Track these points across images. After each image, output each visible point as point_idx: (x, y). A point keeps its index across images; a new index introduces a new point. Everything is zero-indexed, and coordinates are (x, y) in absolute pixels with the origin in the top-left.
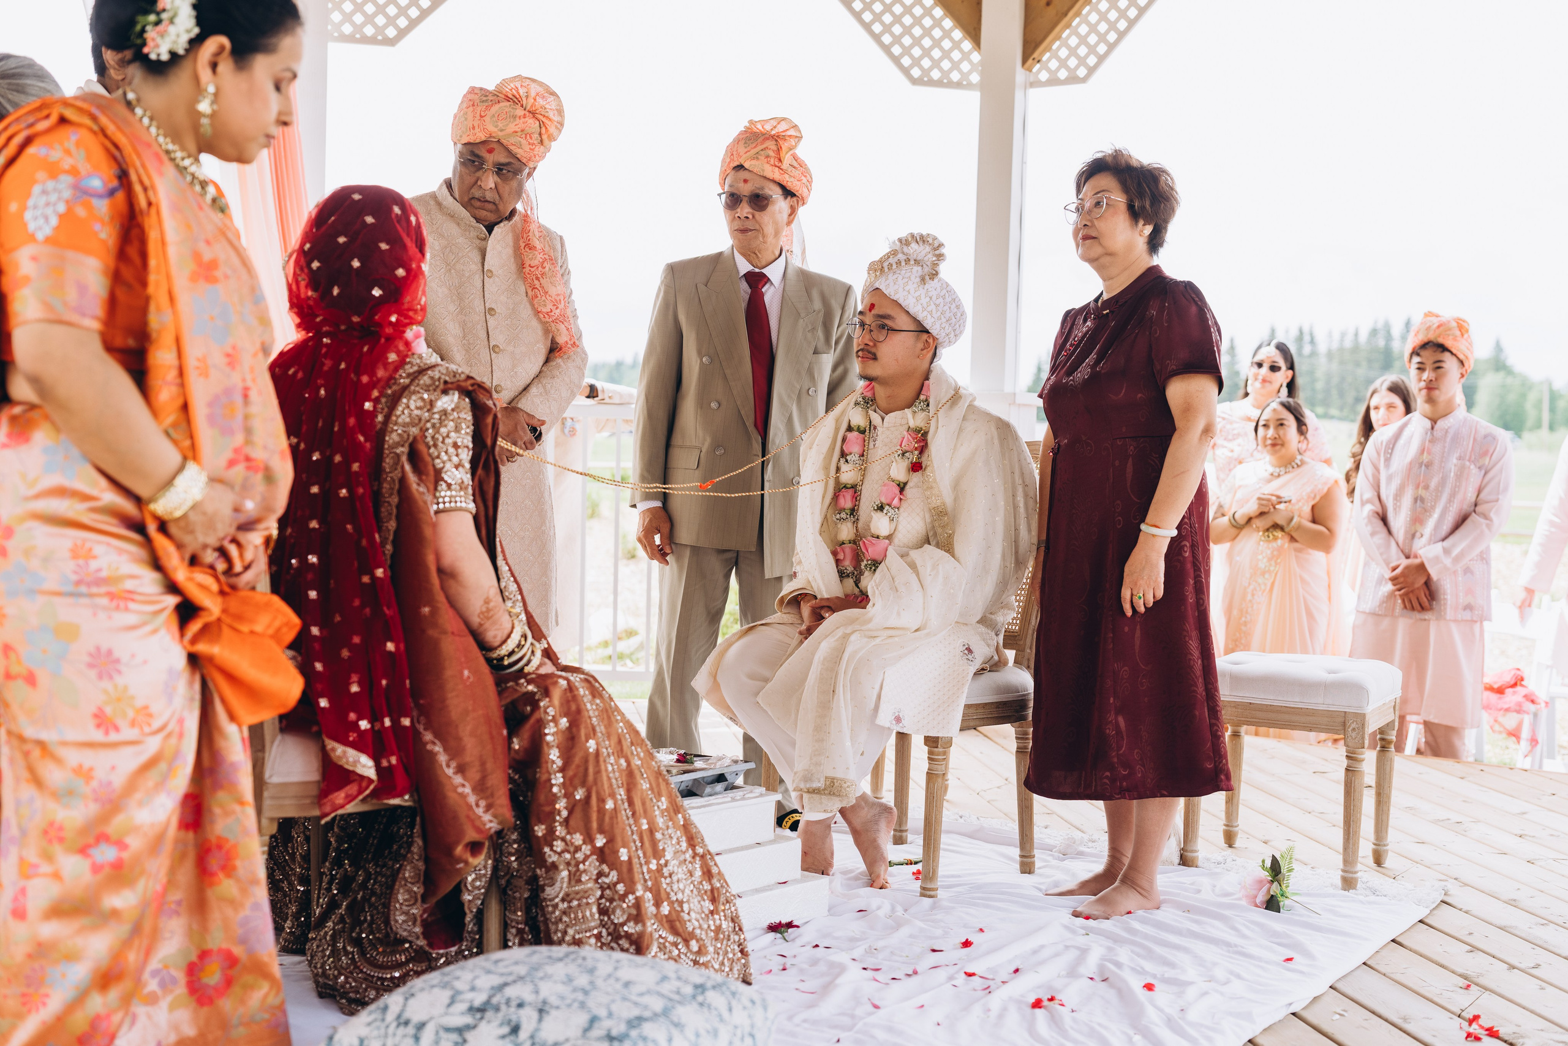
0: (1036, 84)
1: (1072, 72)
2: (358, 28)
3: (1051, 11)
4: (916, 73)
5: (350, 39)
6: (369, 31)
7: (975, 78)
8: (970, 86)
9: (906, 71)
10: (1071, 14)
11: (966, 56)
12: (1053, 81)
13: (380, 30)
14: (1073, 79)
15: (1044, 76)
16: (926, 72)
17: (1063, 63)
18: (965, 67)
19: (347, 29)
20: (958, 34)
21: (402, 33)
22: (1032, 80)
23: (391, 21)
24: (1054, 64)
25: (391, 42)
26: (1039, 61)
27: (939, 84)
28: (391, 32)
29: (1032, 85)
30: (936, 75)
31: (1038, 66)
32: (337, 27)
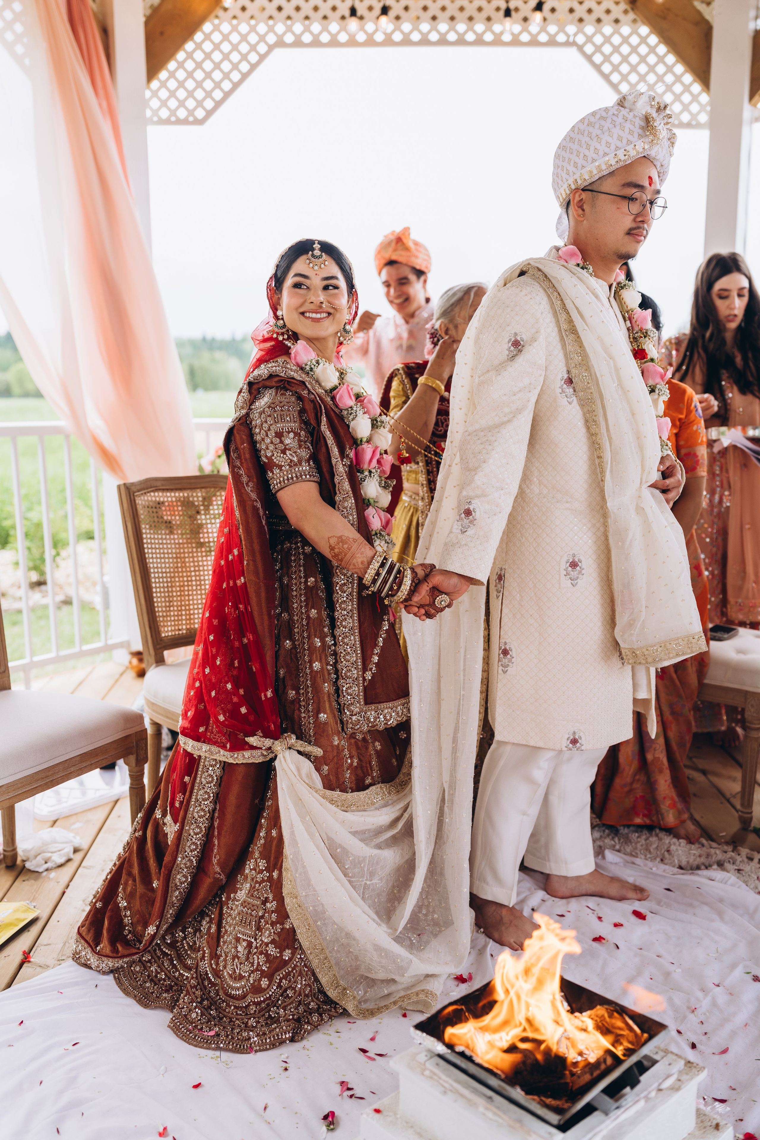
2: (173, 112)
5: (167, 122)
6: (182, 114)
7: (703, 118)
8: (699, 126)
11: (695, 98)
13: (191, 112)
18: (695, 108)
19: (164, 114)
20: (688, 78)
21: (209, 113)
23: (200, 104)
25: (200, 122)
28: (200, 114)
32: (156, 112)
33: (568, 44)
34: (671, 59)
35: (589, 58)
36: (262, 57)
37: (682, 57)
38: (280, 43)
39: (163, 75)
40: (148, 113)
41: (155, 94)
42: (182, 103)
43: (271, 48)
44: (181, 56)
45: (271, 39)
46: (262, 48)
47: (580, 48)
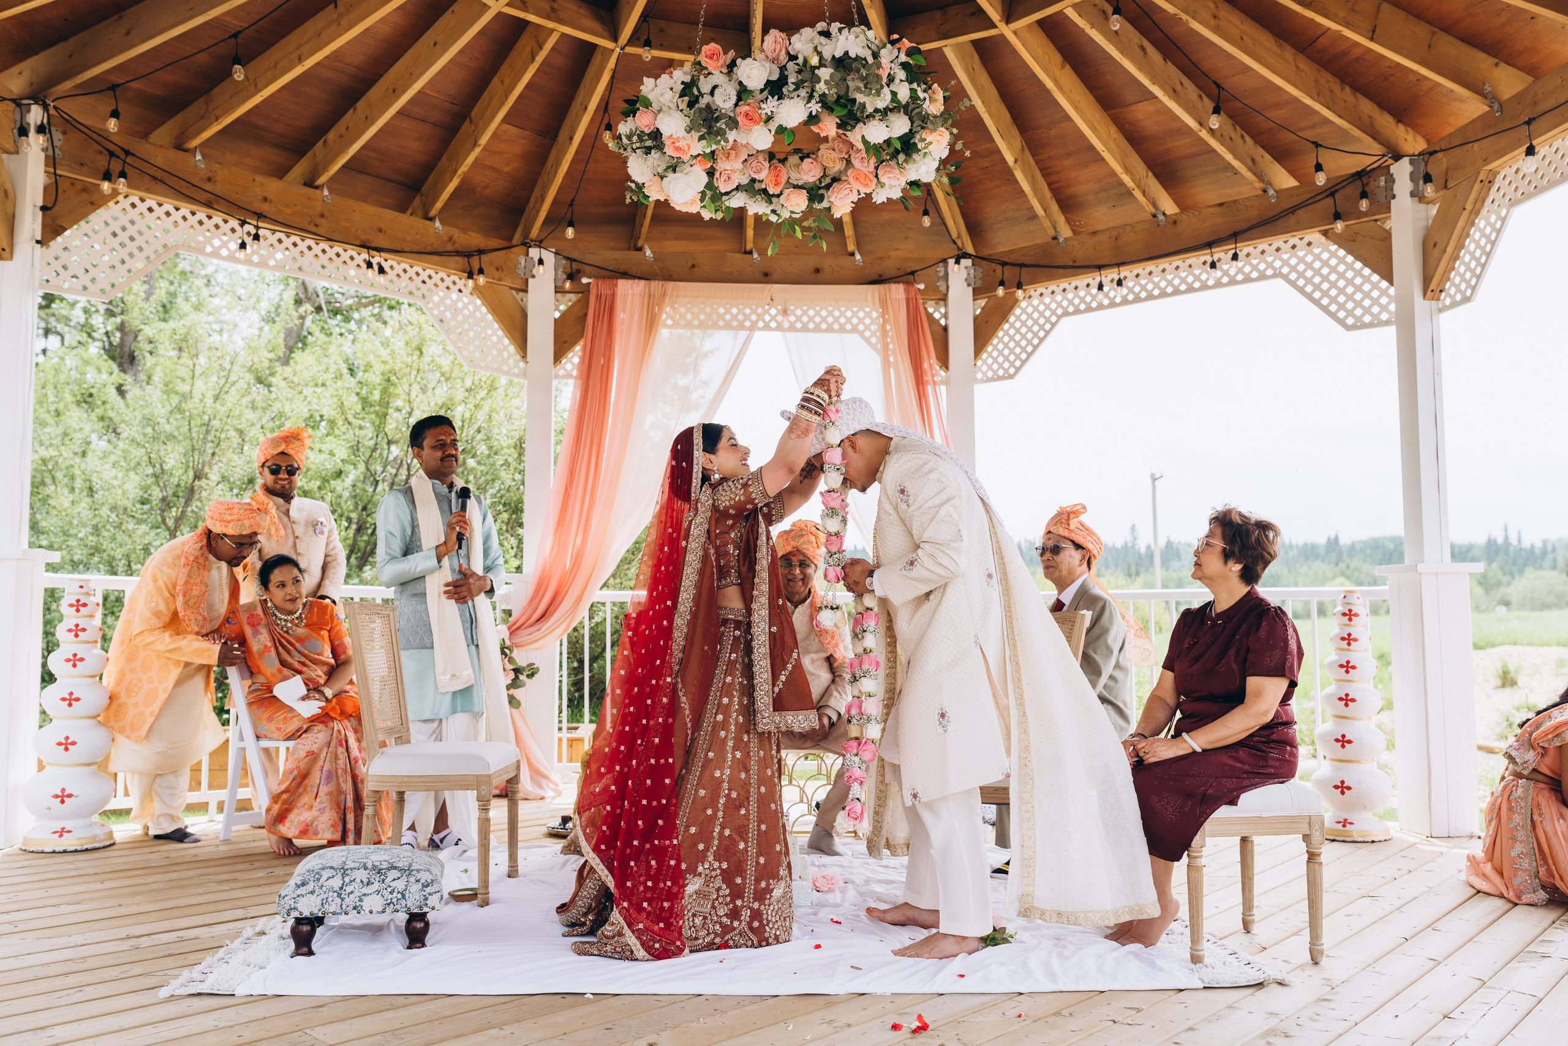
0: (1446, 308)
1: (1463, 293)
2: (995, 372)
3: (1437, 250)
4: (1350, 321)
5: (990, 380)
6: (1001, 372)
9: (1342, 322)
10: (1449, 249)
12: (1455, 304)
13: (1006, 371)
14: (1466, 300)
15: (1448, 301)
16: (1358, 319)
17: (1457, 287)
19: (990, 374)
20: (1384, 284)
21: (1018, 369)
22: (1440, 306)
23: (1012, 364)
24: (1453, 291)
25: (1011, 377)
26: (1441, 291)
27: (1371, 325)
28: (1012, 371)
29: (1440, 311)
30: (1367, 319)
31: (1443, 294)
32: (985, 374)
33: (1274, 276)
34: (1367, 271)
35: (1293, 284)
36: (1053, 325)
37: (1374, 270)
38: (1066, 314)
39: (990, 348)
40: (979, 376)
41: (985, 362)
42: (1001, 366)
43: (1059, 317)
44: (1000, 334)
45: (1060, 311)
46: (1054, 319)
47: (1285, 278)
